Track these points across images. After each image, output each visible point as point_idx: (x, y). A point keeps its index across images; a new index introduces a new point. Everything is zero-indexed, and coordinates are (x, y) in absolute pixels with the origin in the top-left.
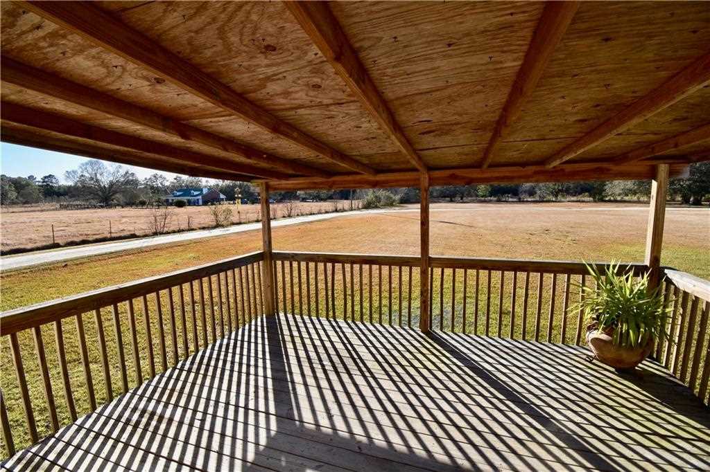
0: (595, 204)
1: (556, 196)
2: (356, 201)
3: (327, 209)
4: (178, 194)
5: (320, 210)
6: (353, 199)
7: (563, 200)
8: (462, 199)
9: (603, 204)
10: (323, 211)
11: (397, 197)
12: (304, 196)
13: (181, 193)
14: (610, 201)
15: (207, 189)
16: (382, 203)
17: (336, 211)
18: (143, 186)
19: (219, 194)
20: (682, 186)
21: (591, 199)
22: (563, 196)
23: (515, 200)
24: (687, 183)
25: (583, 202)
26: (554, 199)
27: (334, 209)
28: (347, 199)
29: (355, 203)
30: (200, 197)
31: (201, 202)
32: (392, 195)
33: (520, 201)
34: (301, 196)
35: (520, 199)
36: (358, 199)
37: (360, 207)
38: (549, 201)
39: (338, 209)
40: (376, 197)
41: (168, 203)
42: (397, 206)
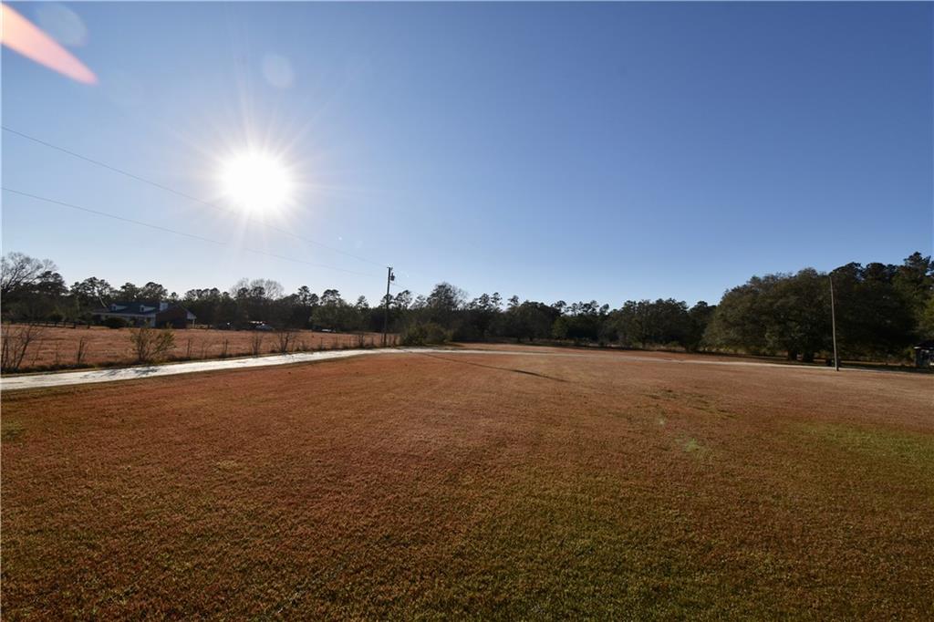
0: (688, 355)
1: (644, 343)
2: (392, 336)
3: (347, 343)
4: (118, 308)
5: (336, 344)
6: (388, 332)
7: (652, 348)
8: (531, 340)
9: (697, 356)
10: (340, 347)
11: (449, 333)
12: (319, 324)
13: (123, 307)
14: (704, 353)
15: (166, 304)
16: (428, 339)
17: (361, 347)
18: (69, 294)
19: (186, 313)
20: (793, 338)
21: (684, 349)
22: (651, 343)
23: (597, 345)
24: (800, 335)
25: (674, 352)
26: (641, 347)
27: (358, 343)
28: (378, 331)
29: (390, 338)
30: (154, 315)
31: (153, 323)
32: (443, 330)
33: (603, 347)
34: (315, 324)
35: (602, 344)
36: (395, 332)
37: (398, 342)
38: (636, 349)
39: (365, 344)
40: (421, 330)
41: (98, 321)
42: (449, 345)
